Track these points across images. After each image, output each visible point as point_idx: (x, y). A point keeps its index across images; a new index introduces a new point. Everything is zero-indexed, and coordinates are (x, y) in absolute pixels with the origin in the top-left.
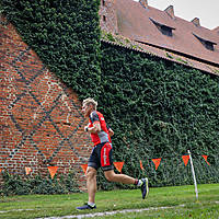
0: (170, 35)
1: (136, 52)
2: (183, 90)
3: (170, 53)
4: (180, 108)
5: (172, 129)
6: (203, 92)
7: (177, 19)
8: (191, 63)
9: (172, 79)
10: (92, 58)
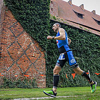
0: (82, 18)
1: (66, 25)
2: (87, 43)
3: (81, 26)
5: (81, 61)
6: (96, 44)
7: (85, 10)
8: (91, 31)
9: (82, 38)
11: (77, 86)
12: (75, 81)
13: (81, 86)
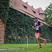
0: (26, 9)
1: (18, 11)
2: (27, 22)
3: (25, 13)
4: (26, 26)
5: (24, 30)
6: (32, 23)
7: (28, 5)
9: (25, 19)
10: (6, 11)
11: (21, 43)
12: (20, 41)
13: (23, 43)
